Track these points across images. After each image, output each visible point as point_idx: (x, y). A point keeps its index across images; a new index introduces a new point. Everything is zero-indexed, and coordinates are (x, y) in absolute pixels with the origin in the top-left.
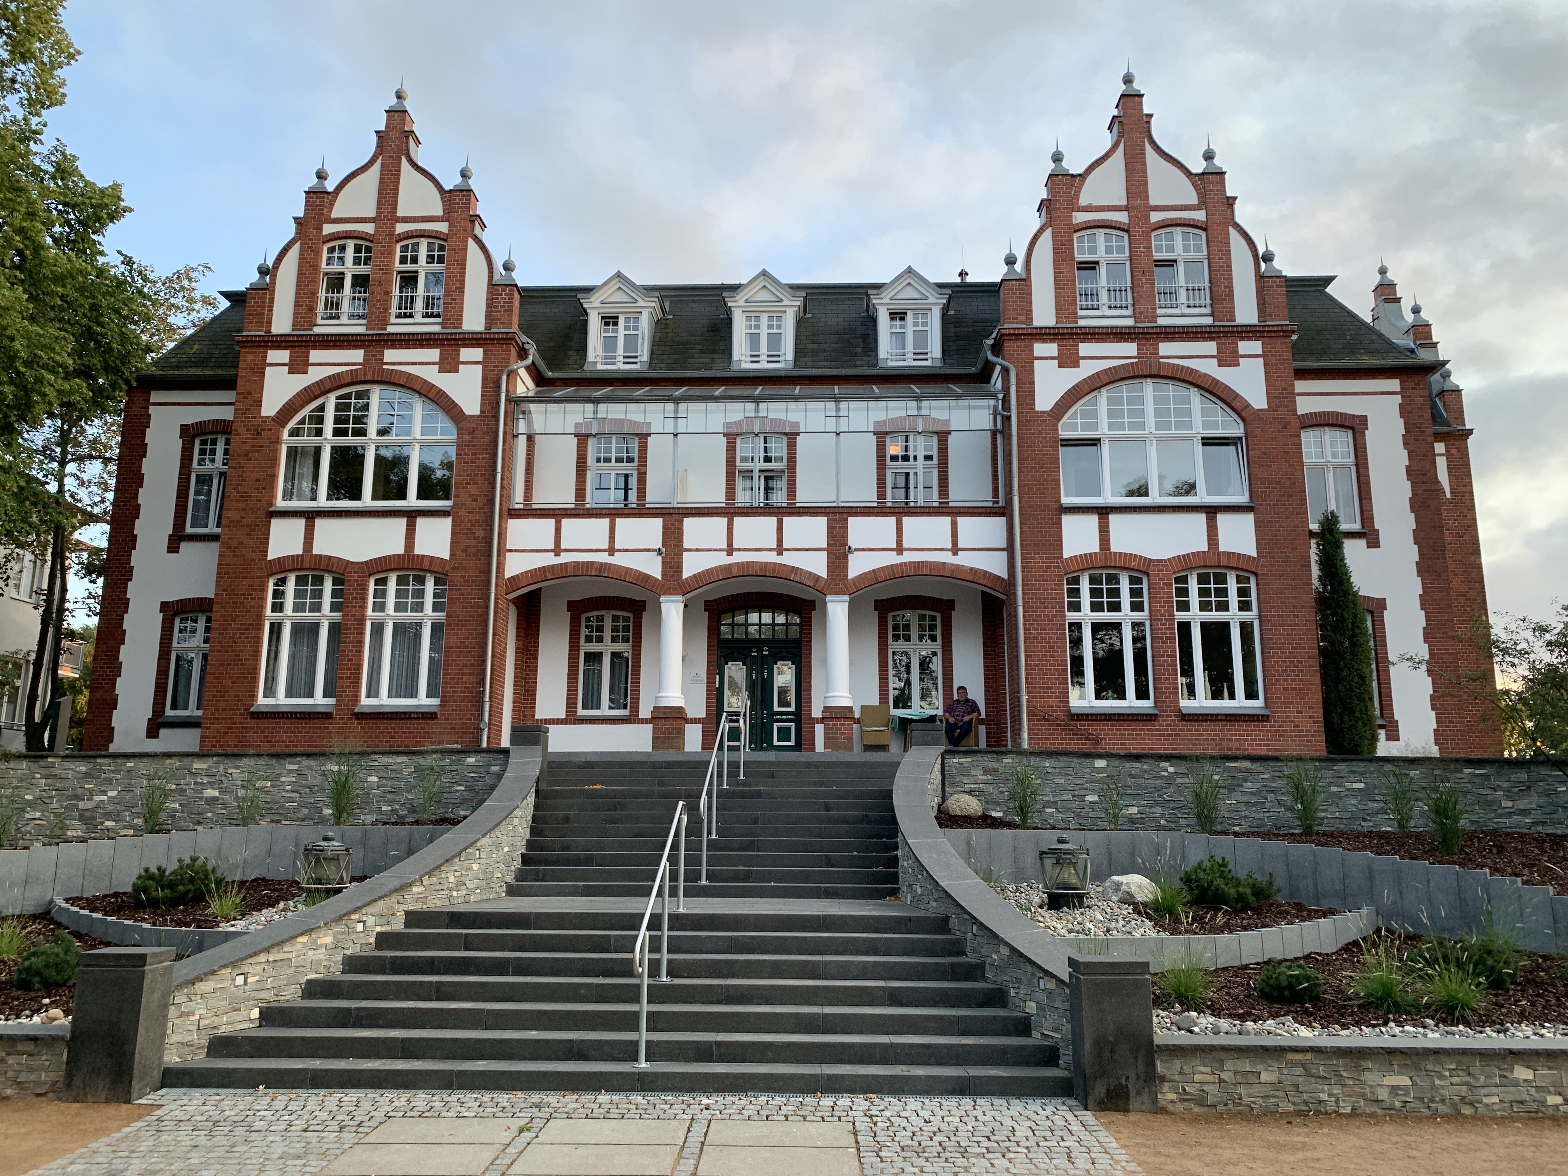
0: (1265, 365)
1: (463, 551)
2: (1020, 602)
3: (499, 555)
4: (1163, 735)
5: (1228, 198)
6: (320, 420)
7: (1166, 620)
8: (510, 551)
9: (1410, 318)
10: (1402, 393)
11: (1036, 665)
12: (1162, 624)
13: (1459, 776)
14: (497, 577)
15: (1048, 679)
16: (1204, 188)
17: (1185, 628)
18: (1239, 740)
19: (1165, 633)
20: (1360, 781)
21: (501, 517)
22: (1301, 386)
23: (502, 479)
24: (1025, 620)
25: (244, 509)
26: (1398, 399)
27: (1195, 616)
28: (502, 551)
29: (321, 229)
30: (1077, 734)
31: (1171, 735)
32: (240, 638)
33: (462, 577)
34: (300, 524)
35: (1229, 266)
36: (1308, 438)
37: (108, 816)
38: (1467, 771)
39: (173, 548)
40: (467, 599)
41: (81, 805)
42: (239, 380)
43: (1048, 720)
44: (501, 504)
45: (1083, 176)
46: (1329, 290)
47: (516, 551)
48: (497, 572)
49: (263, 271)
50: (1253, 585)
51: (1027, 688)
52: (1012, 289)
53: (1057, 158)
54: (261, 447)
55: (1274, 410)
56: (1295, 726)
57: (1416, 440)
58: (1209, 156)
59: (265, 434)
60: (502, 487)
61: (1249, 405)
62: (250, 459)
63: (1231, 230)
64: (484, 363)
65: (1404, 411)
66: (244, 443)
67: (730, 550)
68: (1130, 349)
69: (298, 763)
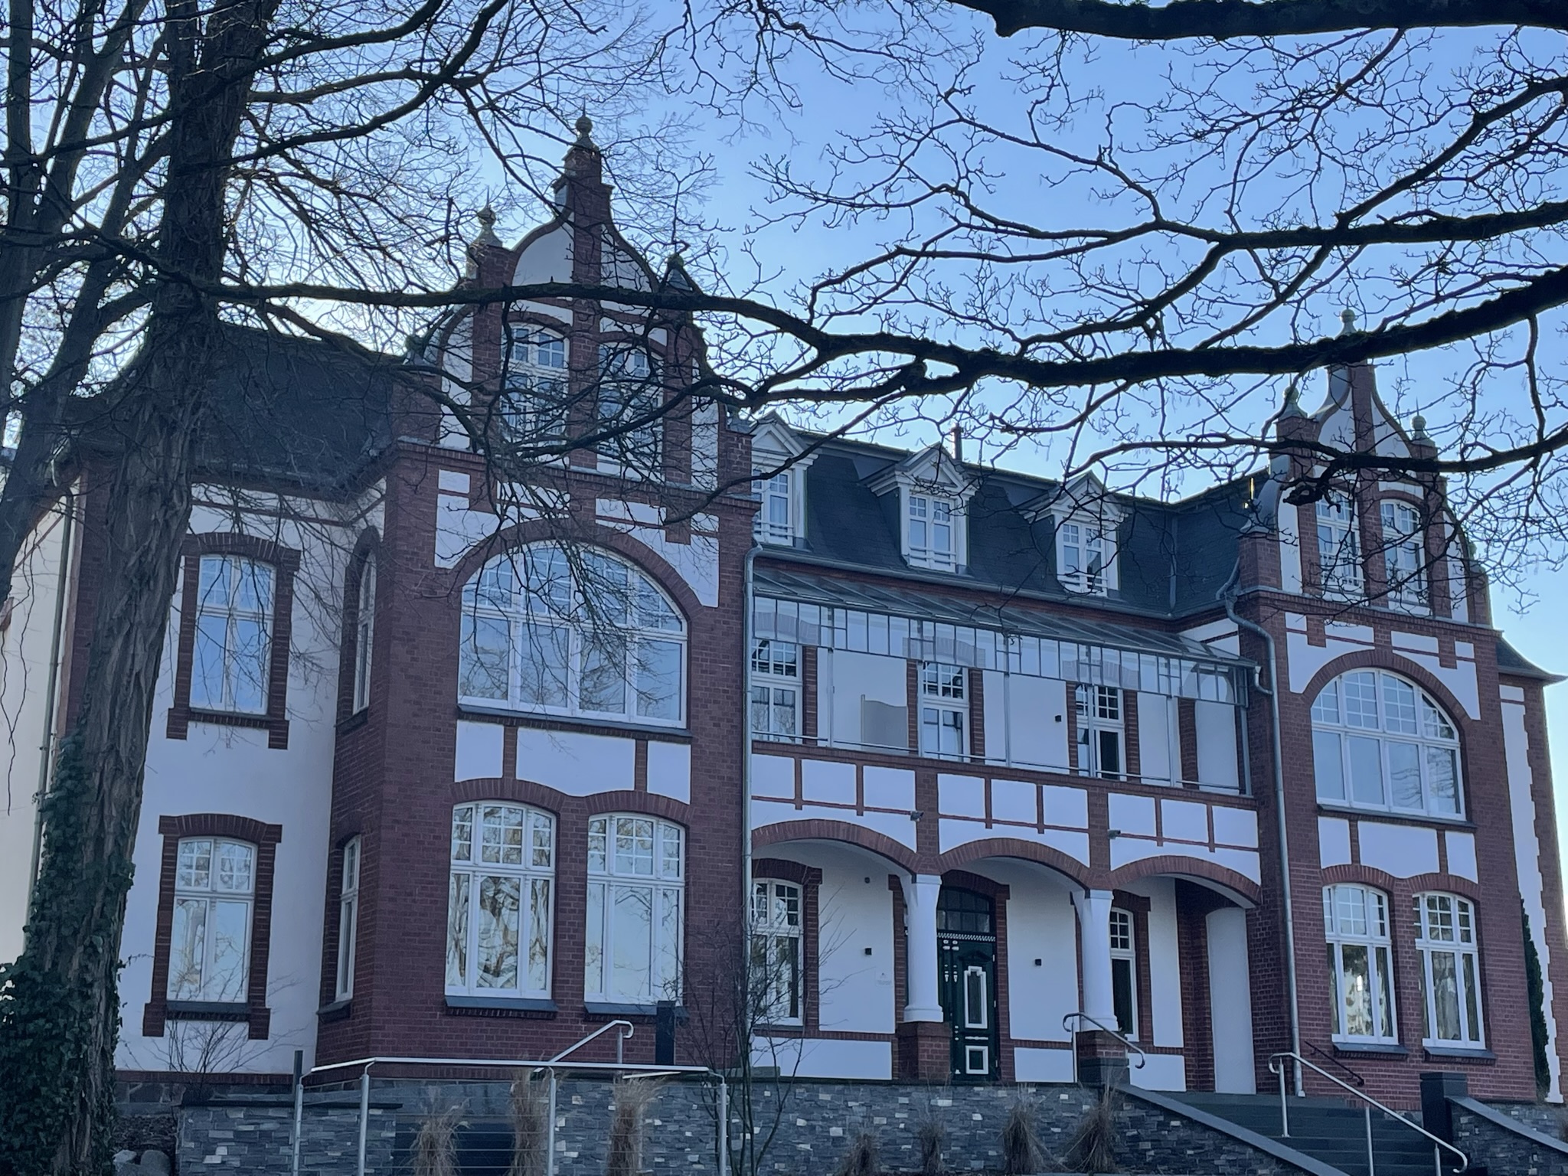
0: (1477, 670)
1: (707, 794)
2: (1289, 916)
7: (1409, 947)
8: (751, 797)
11: (1302, 991)
12: (1406, 952)
15: (1313, 1008)
19: (1409, 963)
24: (1293, 938)
25: (417, 703)
26: (1522, 710)
27: (1428, 944)
30: (1341, 1074)
33: (705, 830)
39: (177, 730)
40: (713, 860)
47: (758, 798)
50: (1471, 914)
51: (1298, 1018)
52: (1263, 544)
55: (1486, 723)
56: (1513, 1072)
59: (442, 595)
62: (423, 629)
63: (1445, 514)
64: (720, 537)
65: (1528, 725)
67: (989, 822)
68: (1367, 634)
69: (908, 1095)
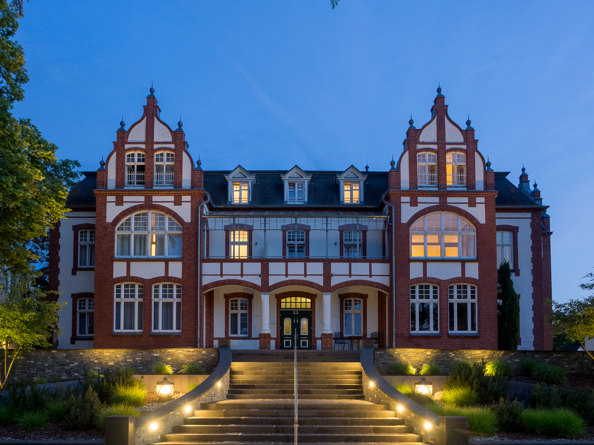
0: (485, 206)
1: (187, 275)
2: (394, 295)
3: (200, 277)
4: (442, 343)
5: (475, 140)
6: (129, 224)
7: (445, 302)
8: (204, 275)
9: (532, 188)
10: (532, 218)
11: (399, 318)
12: (444, 304)
13: (552, 357)
14: (200, 285)
15: (403, 323)
16: (466, 136)
17: (452, 305)
18: (469, 345)
19: (445, 307)
20: (518, 359)
21: (200, 262)
22: (498, 215)
23: (200, 247)
24: (396, 302)
25: (102, 259)
26: (530, 220)
27: (455, 301)
28: (201, 275)
29: (124, 147)
30: (412, 343)
31: (445, 343)
32: (105, 307)
33: (187, 285)
34: (124, 264)
35: (474, 168)
36: (499, 235)
37: (76, 372)
38: (555, 355)
39: (74, 273)
40: (189, 293)
41: (65, 368)
42: (97, 208)
43: (403, 338)
44: (200, 257)
45: (421, 130)
46: (507, 177)
47: (206, 275)
48: (200, 283)
49: (102, 164)
50: (476, 290)
51: (396, 327)
52: (393, 175)
53: (411, 122)
54: (108, 234)
55: (488, 224)
56: (488, 340)
57: (535, 236)
58: (468, 123)
59: (108, 230)
60: (200, 251)
61: (479, 222)
62: (104, 239)
63: (476, 153)
64: (191, 202)
65: (532, 225)
66: (100, 233)
67: (287, 275)
68: (436, 200)
69: (142, 353)
